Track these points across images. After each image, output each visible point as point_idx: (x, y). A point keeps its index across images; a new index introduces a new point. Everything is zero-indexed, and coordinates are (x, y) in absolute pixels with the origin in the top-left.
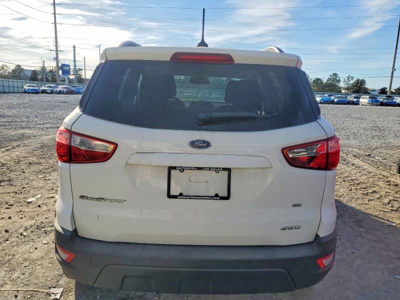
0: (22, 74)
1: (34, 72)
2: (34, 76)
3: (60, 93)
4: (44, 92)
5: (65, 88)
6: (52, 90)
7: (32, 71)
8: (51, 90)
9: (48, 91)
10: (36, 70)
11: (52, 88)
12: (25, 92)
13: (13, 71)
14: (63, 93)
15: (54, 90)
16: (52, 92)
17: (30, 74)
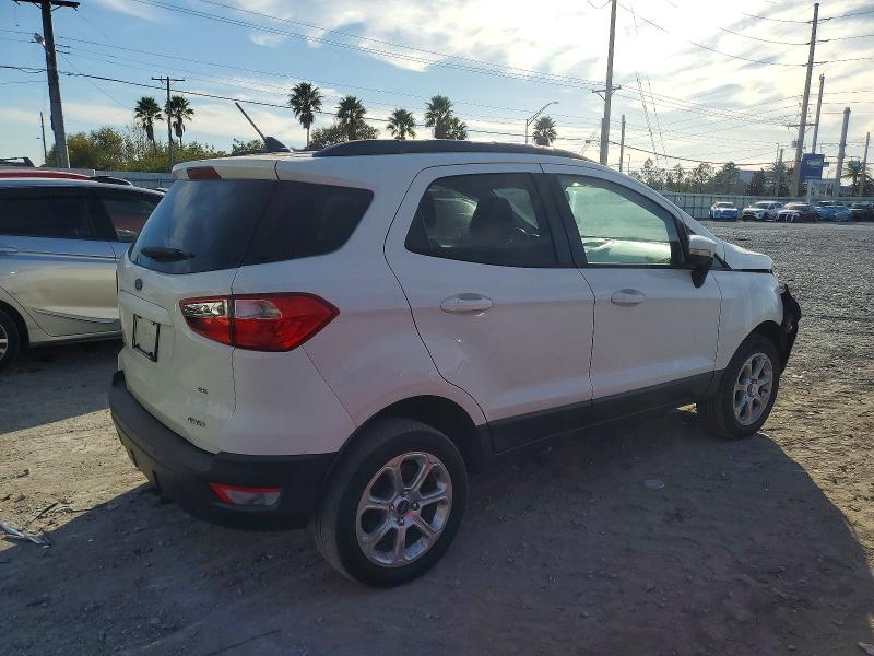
0: (734, 182)
1: (759, 176)
2: (757, 184)
3: (783, 218)
4: (749, 217)
5: (796, 208)
6: (766, 214)
7: (755, 172)
8: (762, 214)
9: (757, 216)
10: (763, 172)
11: (767, 210)
12: (711, 218)
13: (719, 175)
14: (789, 220)
15: (771, 212)
16: (765, 218)
17: (748, 181)
